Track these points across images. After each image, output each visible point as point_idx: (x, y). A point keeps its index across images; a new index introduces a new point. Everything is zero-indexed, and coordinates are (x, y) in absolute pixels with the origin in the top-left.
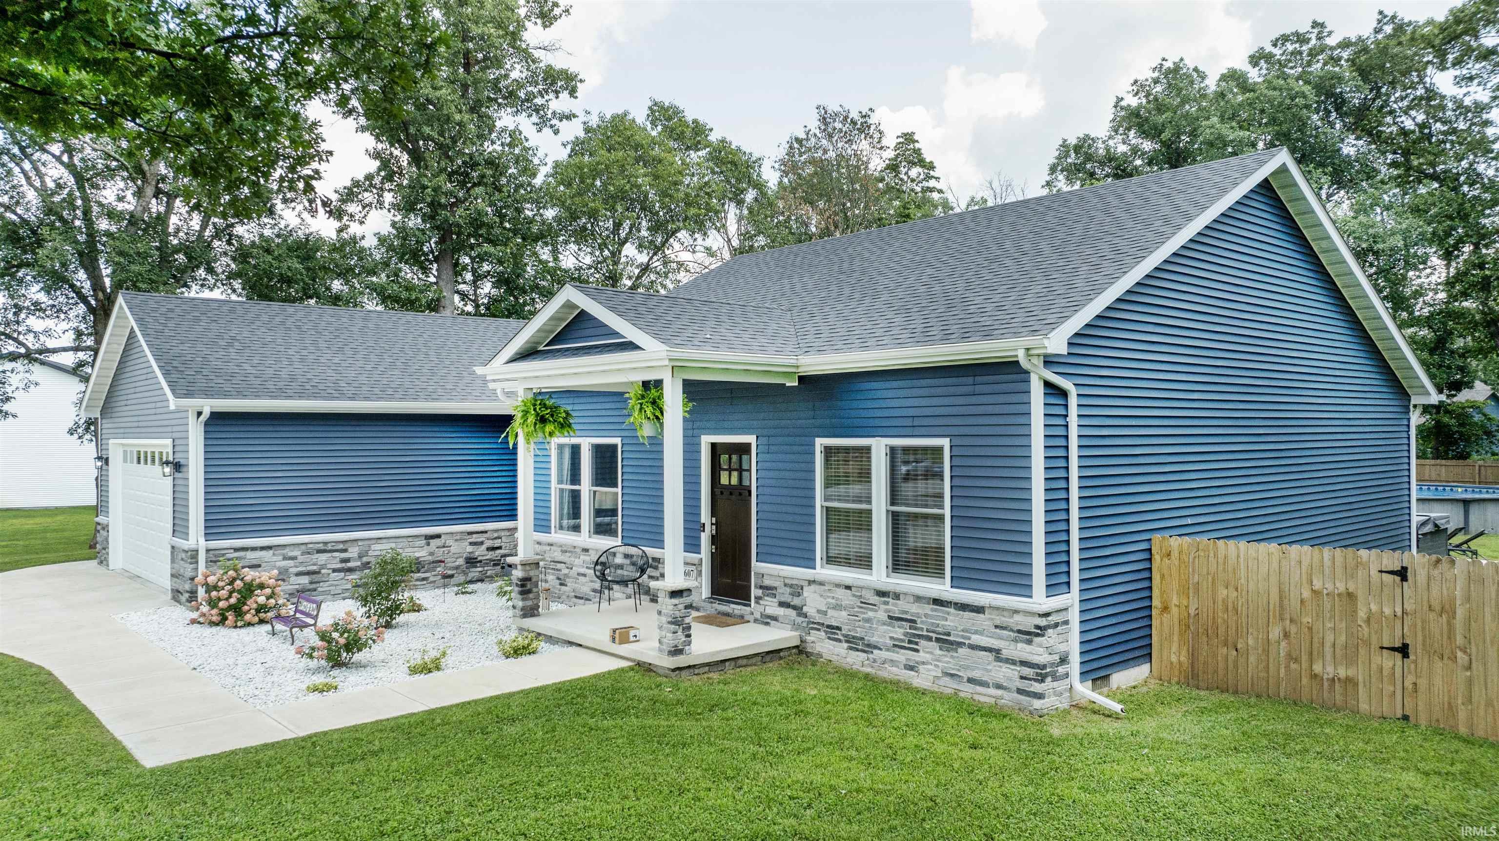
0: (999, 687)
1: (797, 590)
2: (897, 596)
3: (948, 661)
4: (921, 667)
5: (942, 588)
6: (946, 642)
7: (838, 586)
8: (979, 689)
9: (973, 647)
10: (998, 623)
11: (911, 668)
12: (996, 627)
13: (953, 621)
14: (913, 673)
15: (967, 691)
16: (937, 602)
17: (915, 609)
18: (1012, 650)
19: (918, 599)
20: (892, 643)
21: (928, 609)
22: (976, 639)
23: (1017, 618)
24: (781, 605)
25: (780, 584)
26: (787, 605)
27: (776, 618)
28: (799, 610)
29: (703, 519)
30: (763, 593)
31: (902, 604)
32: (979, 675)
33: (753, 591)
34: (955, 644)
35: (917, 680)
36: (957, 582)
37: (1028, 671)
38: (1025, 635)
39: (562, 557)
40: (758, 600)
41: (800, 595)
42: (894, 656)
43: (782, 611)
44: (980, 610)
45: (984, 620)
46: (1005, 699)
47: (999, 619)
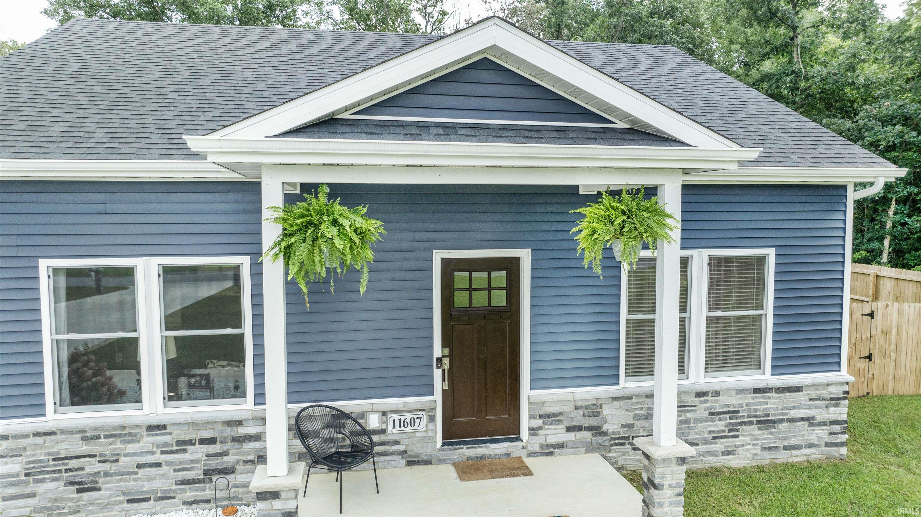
0: (811, 446)
1: (594, 410)
2: (717, 393)
3: (765, 436)
4: (740, 450)
5: (764, 377)
6: (766, 423)
8: (795, 452)
9: (792, 420)
10: (813, 396)
11: (729, 453)
12: (811, 400)
13: (773, 404)
14: (730, 457)
15: (782, 457)
16: (757, 390)
17: (734, 401)
18: (821, 415)
19: (741, 391)
20: (710, 436)
21: (750, 398)
22: (793, 413)
23: (831, 389)
24: (569, 429)
25: (567, 408)
26: (579, 428)
27: (561, 446)
28: (596, 430)
29: (438, 350)
30: (539, 422)
31: (723, 399)
32: (794, 441)
33: (525, 423)
34: (774, 422)
35: (734, 462)
36: (776, 369)
37: (837, 428)
38: (836, 400)
39: (85, 448)
40: (533, 431)
41: (597, 414)
42: (713, 447)
43: (572, 436)
44: (798, 389)
45: (801, 397)
46: (815, 454)
47: (814, 393)
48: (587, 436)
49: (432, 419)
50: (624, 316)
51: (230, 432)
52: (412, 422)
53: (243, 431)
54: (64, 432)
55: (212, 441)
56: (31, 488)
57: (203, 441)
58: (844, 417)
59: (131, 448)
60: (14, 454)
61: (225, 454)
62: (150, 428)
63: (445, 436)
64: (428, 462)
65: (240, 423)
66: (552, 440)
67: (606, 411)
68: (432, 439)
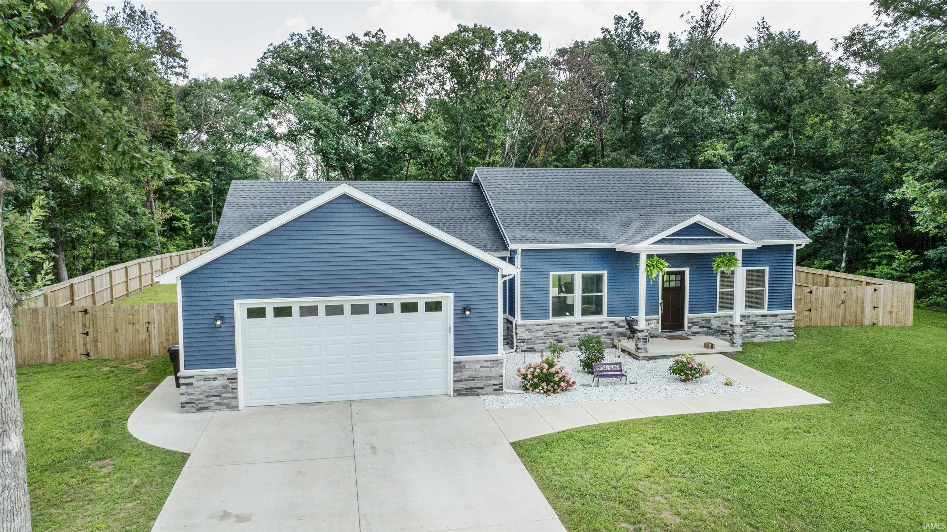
0: (781, 336)
1: (708, 321)
2: (749, 316)
3: (765, 332)
4: (756, 336)
5: (765, 311)
6: (766, 327)
7: (726, 317)
8: (776, 338)
9: (775, 326)
11: (753, 337)
12: (781, 319)
13: (768, 321)
15: (771, 339)
16: (763, 316)
17: (755, 319)
18: (785, 325)
19: (757, 316)
21: (760, 318)
22: (775, 324)
23: (789, 316)
24: (700, 327)
25: (700, 320)
26: (703, 327)
27: (698, 333)
28: (709, 328)
29: (660, 301)
30: (691, 325)
31: (751, 318)
32: (776, 334)
33: (686, 325)
34: (768, 327)
35: (755, 340)
36: (769, 308)
37: (791, 330)
38: (790, 320)
39: (559, 329)
40: (689, 328)
41: (709, 323)
42: (747, 335)
43: (701, 330)
44: (777, 315)
45: (778, 318)
46: (783, 339)
47: (782, 317)
48: (706, 330)
49: (658, 323)
50: (718, 290)
51: (600, 325)
52: (652, 324)
53: (603, 325)
54: (554, 324)
55: (594, 328)
56: (546, 341)
57: (592, 328)
58: (793, 326)
59: (572, 330)
60: (542, 330)
61: (598, 332)
62: (577, 324)
63: (662, 329)
64: (656, 337)
65: (602, 322)
66: (695, 331)
67: (712, 321)
68: (658, 329)
